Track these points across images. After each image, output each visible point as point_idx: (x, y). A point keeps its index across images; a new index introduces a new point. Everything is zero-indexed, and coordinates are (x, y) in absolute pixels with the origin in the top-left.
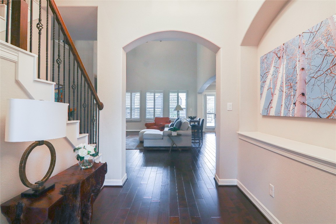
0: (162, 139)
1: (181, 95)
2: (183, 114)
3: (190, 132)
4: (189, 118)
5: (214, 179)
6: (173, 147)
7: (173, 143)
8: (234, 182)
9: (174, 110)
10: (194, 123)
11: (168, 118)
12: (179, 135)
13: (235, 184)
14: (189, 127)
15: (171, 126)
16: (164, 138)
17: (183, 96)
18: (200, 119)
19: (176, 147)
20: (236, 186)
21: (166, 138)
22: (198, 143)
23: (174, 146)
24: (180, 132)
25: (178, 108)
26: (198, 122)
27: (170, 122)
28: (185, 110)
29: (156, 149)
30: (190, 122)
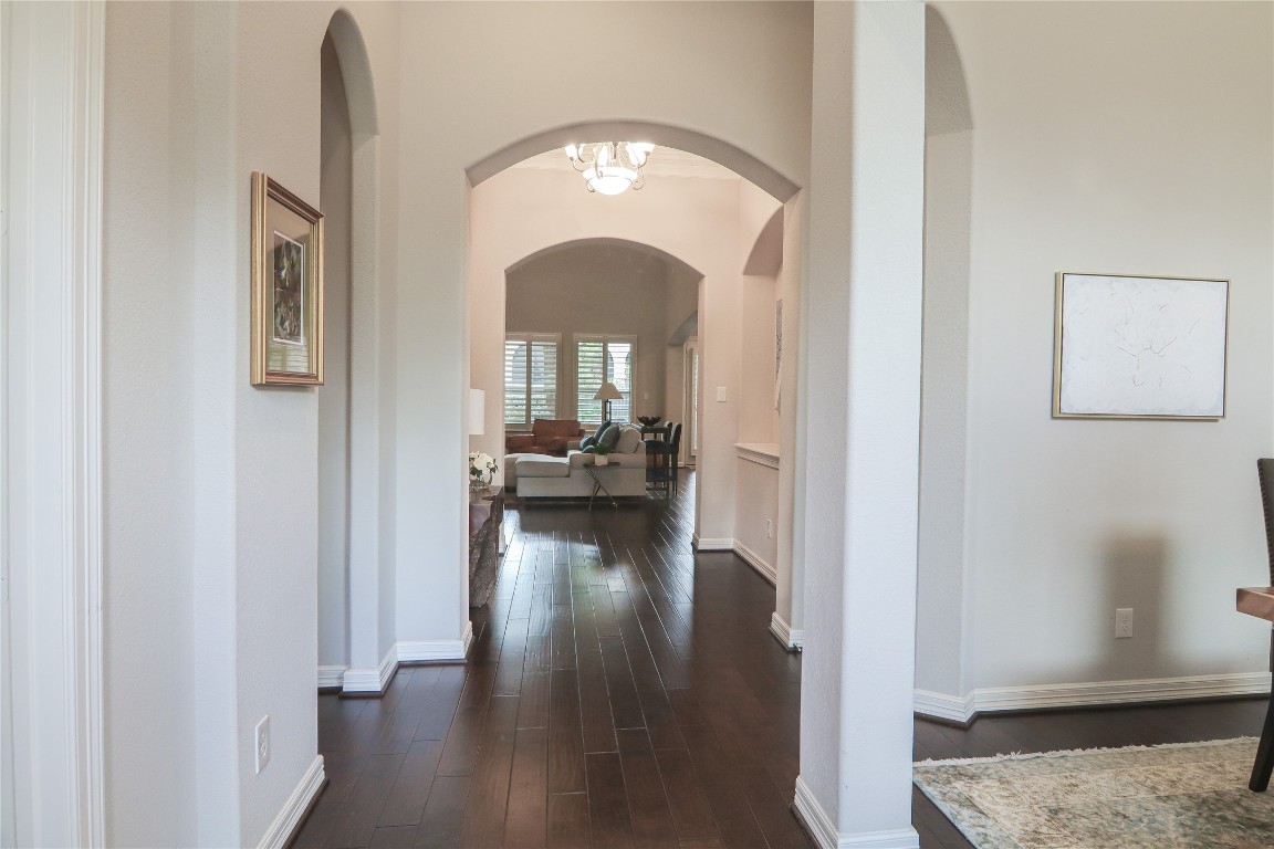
0: (568, 476)
1: (612, 347)
2: (621, 413)
3: (641, 458)
4: (641, 420)
5: (692, 544)
6: (597, 499)
7: (598, 485)
8: (729, 543)
9: (595, 398)
10: (655, 437)
11: (576, 423)
12: (612, 464)
13: (731, 547)
14: (639, 444)
15: (586, 444)
16: (575, 473)
17: (620, 352)
18: (670, 425)
19: (606, 498)
20: (732, 551)
21: (578, 474)
22: (664, 489)
23: (601, 493)
24: (616, 457)
25: (607, 394)
26: (667, 432)
27: (581, 434)
28: (627, 399)
29: (551, 503)
30: (643, 431)
